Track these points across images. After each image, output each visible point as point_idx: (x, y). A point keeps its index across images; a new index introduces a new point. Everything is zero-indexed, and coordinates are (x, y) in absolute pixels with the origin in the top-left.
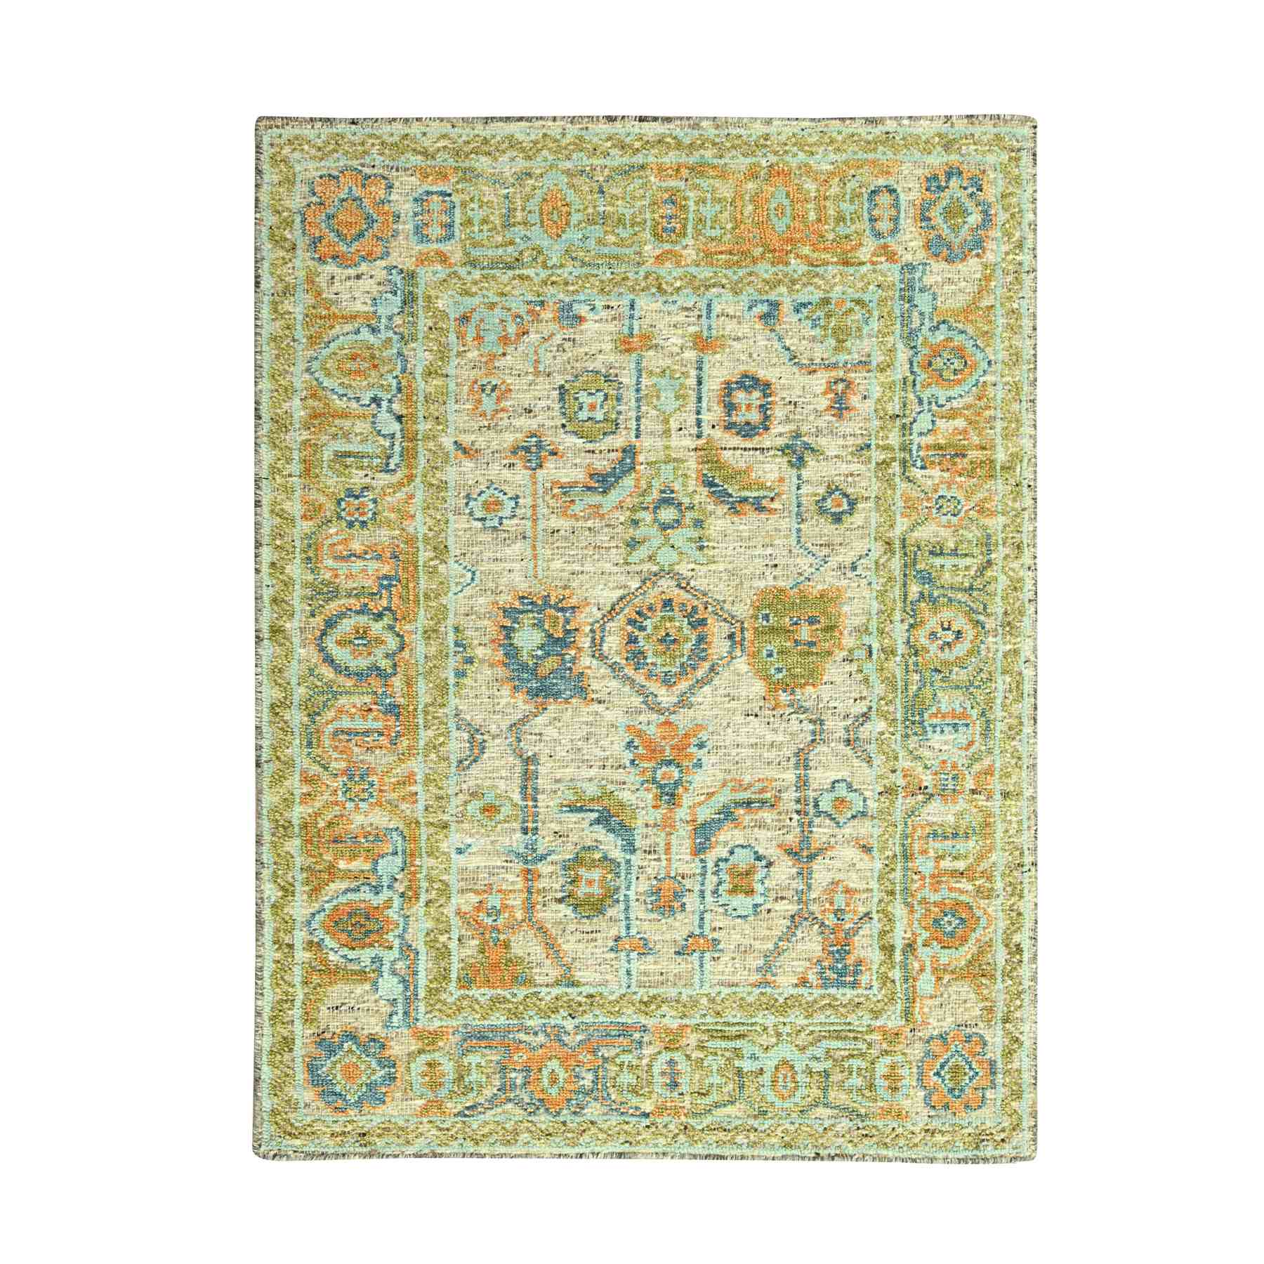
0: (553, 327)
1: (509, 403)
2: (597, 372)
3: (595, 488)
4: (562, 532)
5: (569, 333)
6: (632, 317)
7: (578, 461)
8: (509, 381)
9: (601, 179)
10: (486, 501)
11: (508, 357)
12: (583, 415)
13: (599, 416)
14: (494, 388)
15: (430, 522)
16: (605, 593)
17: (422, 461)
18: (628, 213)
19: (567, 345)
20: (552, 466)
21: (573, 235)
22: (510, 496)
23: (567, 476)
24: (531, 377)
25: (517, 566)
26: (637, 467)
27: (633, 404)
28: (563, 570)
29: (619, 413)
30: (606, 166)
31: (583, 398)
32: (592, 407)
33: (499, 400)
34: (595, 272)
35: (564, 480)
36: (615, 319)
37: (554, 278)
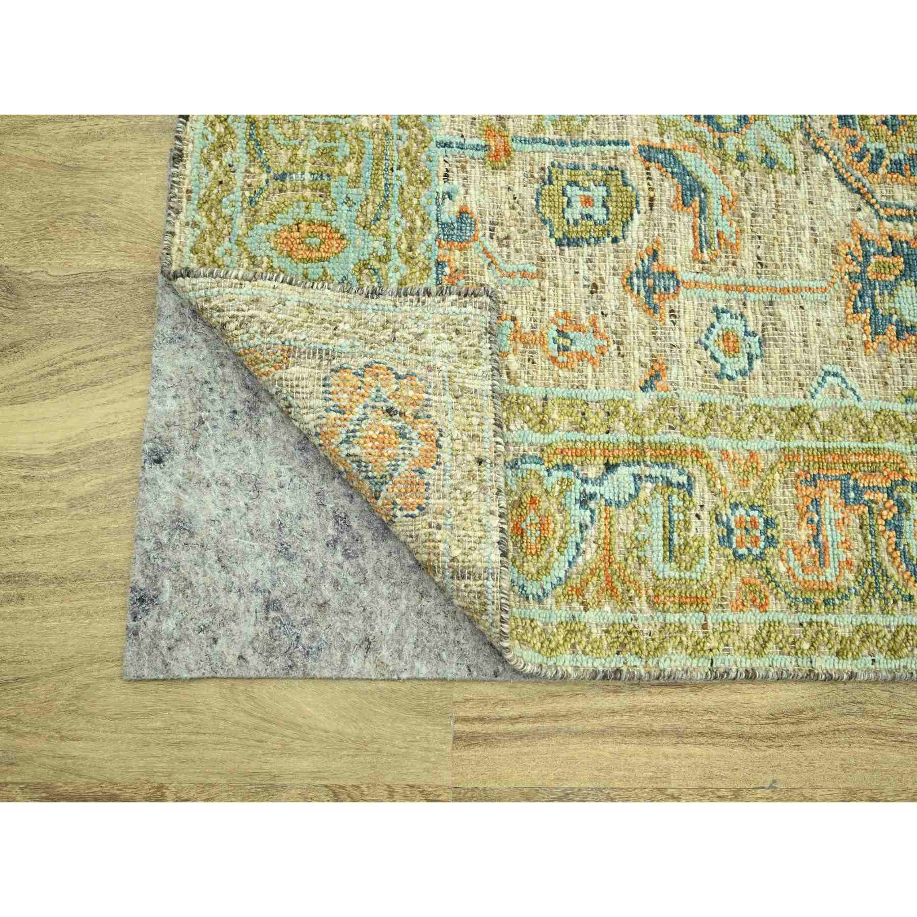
0: (473, 251)
1: (584, 315)
2: (539, 193)
3: (701, 202)
4: (760, 252)
5: (482, 231)
6: (461, 147)
7: (665, 221)
8: (552, 314)
9: (264, 176)
10: (725, 352)
11: (518, 313)
12: (599, 214)
13: (601, 191)
14: (561, 333)
15: (758, 429)
16: (837, 200)
17: (673, 437)
18: (315, 144)
19: (500, 233)
20: (672, 257)
21: (343, 219)
22: (715, 320)
23: (686, 239)
24: (546, 284)
25: (811, 314)
26: (668, 146)
27: (581, 149)
28: (812, 254)
29: (594, 167)
30: (247, 171)
31: (574, 213)
32: (588, 201)
33: (579, 329)
34: (396, 190)
35: (691, 244)
36: (463, 168)
37: (404, 247)
